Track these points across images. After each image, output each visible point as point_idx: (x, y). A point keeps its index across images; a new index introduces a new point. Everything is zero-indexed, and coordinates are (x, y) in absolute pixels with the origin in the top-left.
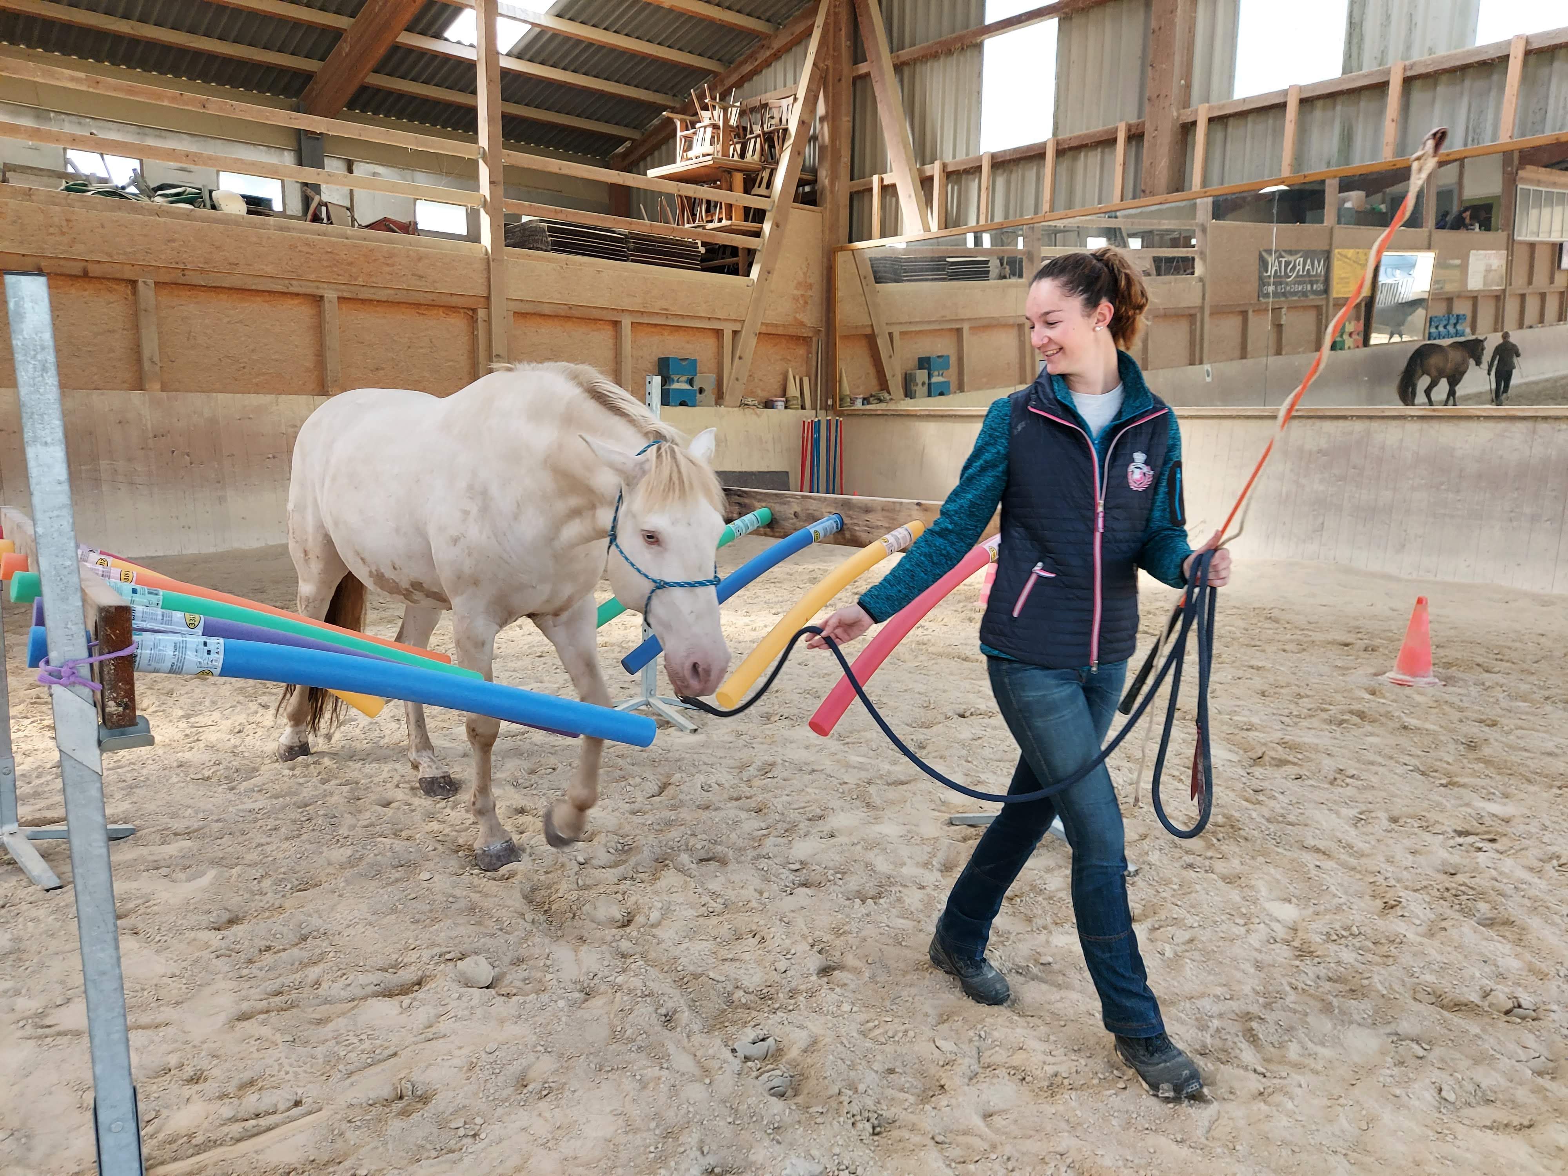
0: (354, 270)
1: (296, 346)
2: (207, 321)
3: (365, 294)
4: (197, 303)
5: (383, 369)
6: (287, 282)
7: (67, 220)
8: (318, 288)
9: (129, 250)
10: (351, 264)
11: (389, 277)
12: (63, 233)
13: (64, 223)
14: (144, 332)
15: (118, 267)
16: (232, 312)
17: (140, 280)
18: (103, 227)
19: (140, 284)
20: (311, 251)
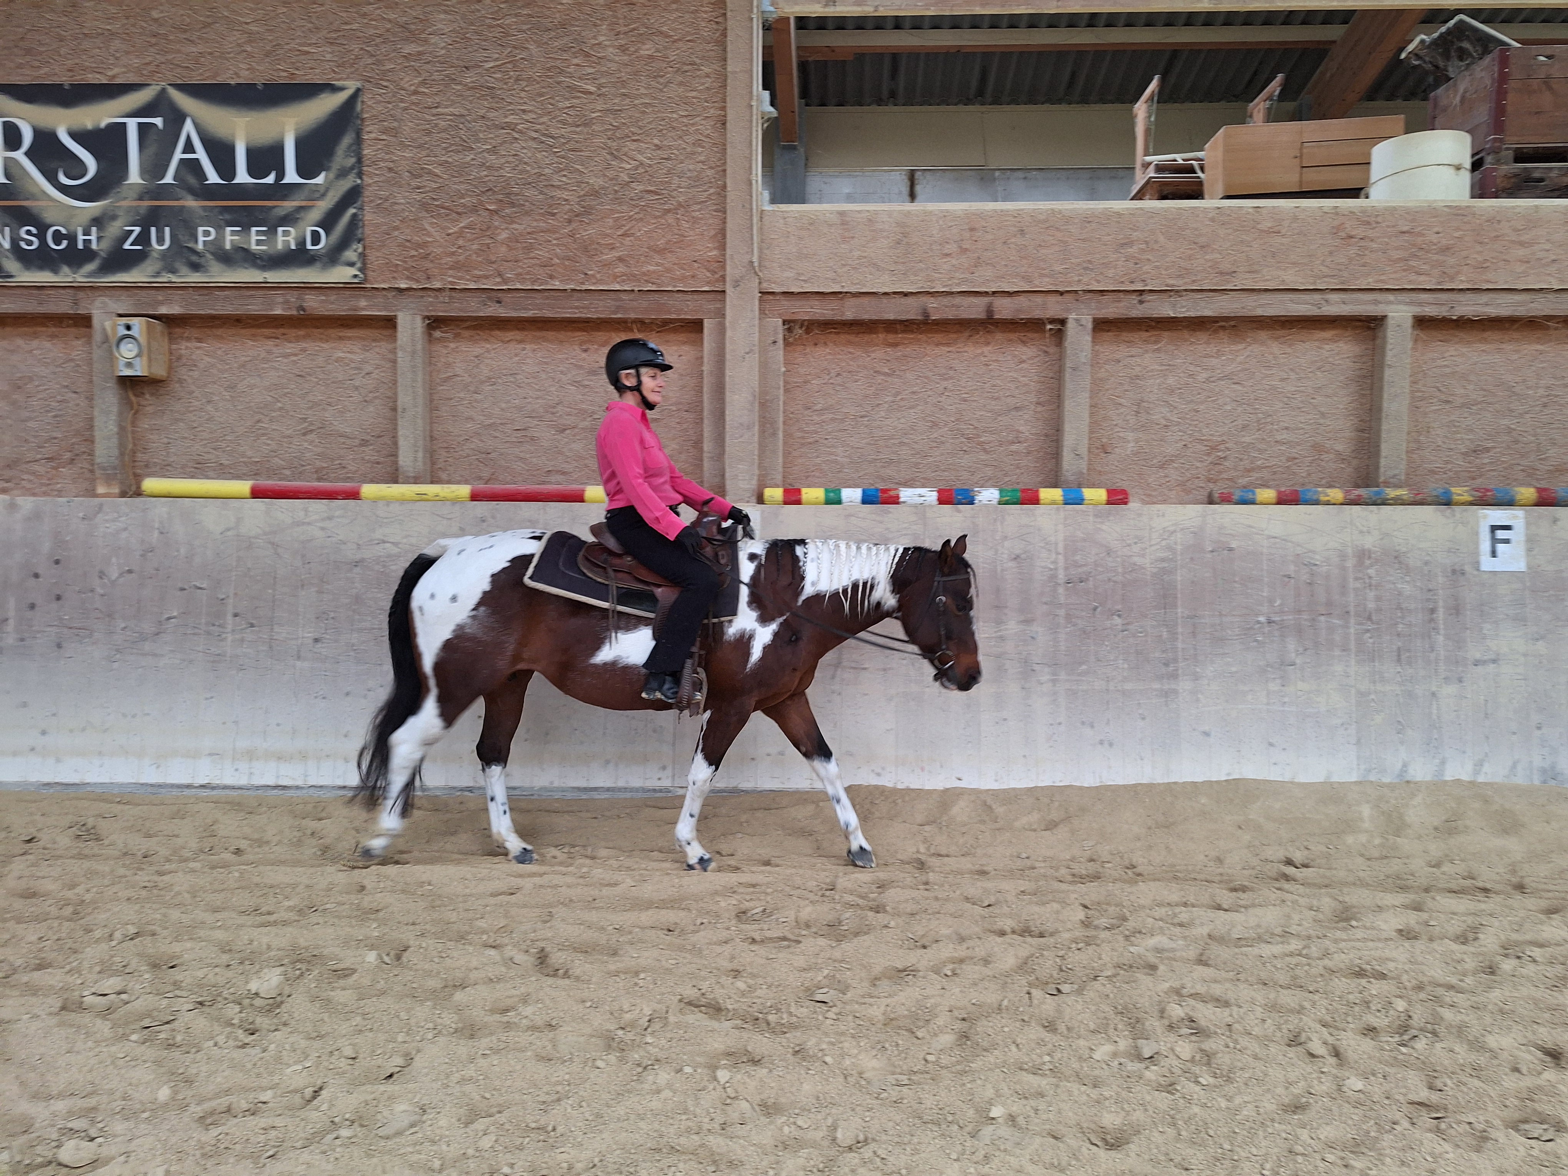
0: (1451, 261)
1: (1323, 415)
2: (1171, 381)
3: (1469, 307)
4: (1158, 350)
5: (1488, 450)
6: (1317, 296)
7: (972, 229)
8: (1376, 302)
9: (1058, 268)
10: (1445, 250)
11: (1520, 268)
12: (964, 251)
13: (967, 235)
14: (1069, 405)
15: (1039, 299)
16: (1214, 361)
17: (1072, 317)
18: (1022, 232)
19: (1071, 325)
20: (1370, 233)
